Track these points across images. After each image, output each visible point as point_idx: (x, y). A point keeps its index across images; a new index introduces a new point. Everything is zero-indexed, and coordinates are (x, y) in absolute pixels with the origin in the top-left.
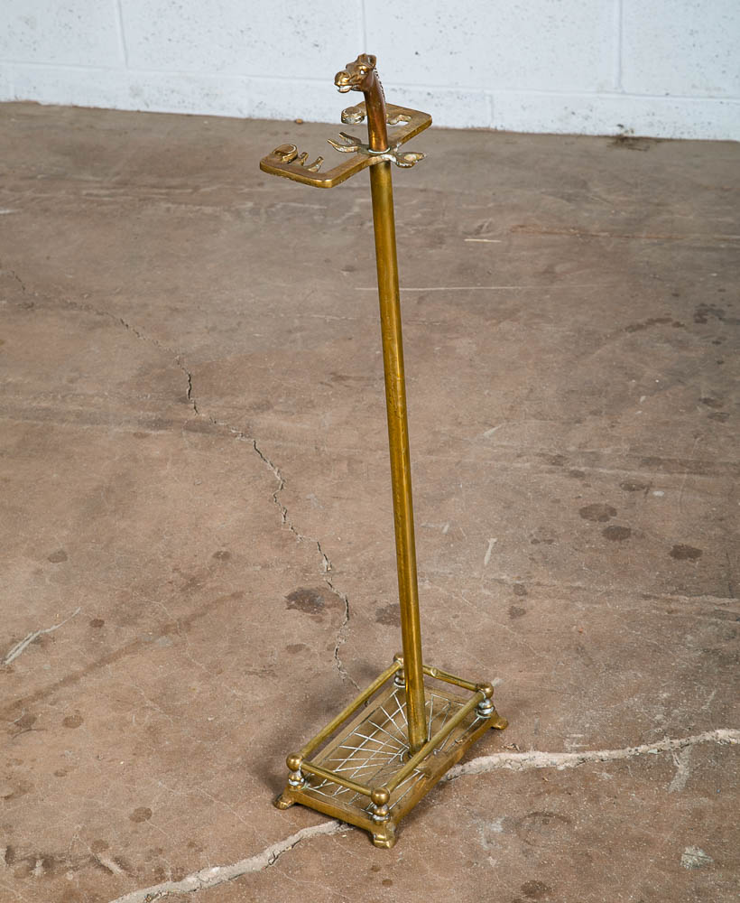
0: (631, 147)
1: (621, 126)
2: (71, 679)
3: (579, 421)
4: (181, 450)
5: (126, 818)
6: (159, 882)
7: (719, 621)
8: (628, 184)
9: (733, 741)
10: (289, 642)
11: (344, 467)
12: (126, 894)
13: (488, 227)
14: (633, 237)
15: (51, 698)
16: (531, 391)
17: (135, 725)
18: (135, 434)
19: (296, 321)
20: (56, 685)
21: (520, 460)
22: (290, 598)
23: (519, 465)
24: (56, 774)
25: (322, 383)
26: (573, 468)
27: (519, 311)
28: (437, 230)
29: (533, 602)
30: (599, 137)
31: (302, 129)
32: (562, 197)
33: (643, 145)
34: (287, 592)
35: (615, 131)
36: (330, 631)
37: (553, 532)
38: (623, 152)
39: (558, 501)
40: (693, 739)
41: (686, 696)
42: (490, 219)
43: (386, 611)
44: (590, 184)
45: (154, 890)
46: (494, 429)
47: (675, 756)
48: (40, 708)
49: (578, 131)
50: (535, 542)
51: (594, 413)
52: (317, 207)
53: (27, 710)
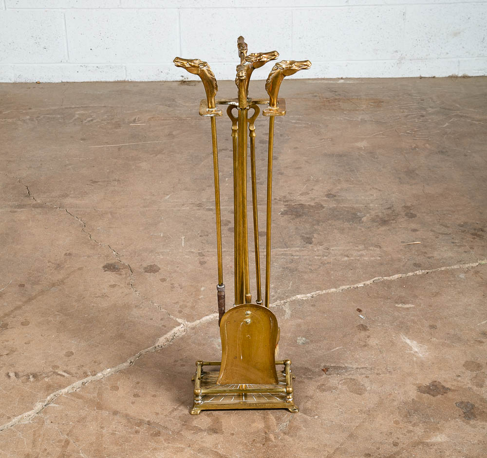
0: (188, 85)
1: (182, 76)
2: (18, 308)
3: (203, 190)
4: (34, 215)
5: (63, 356)
6: (86, 377)
7: (285, 257)
8: (191, 99)
9: (304, 299)
10: (110, 284)
11: (110, 216)
12: (74, 383)
13: (138, 119)
14: (201, 119)
15: (12, 316)
16: (179, 180)
17: (54, 322)
18: (10, 211)
19: (67, 161)
20: (12, 310)
21: (184, 206)
22: (104, 267)
23: (184, 208)
24: (26, 343)
25: (88, 184)
26: (207, 208)
27: (163, 150)
28: (116, 122)
29: (208, 258)
30: (173, 81)
31: (41, 86)
32: (166, 106)
33: (193, 84)
34: (102, 265)
35: (181, 79)
36: (126, 278)
37: (207, 232)
38: (185, 87)
39: (205, 220)
40: (288, 300)
41: (281, 285)
42: (138, 116)
43: (147, 268)
44: (176, 100)
45: (85, 380)
46: (169, 196)
47: (283, 306)
48: (8, 320)
49: (164, 80)
50: (201, 236)
51: (209, 186)
52: (59, 116)
53: (3, 321)
